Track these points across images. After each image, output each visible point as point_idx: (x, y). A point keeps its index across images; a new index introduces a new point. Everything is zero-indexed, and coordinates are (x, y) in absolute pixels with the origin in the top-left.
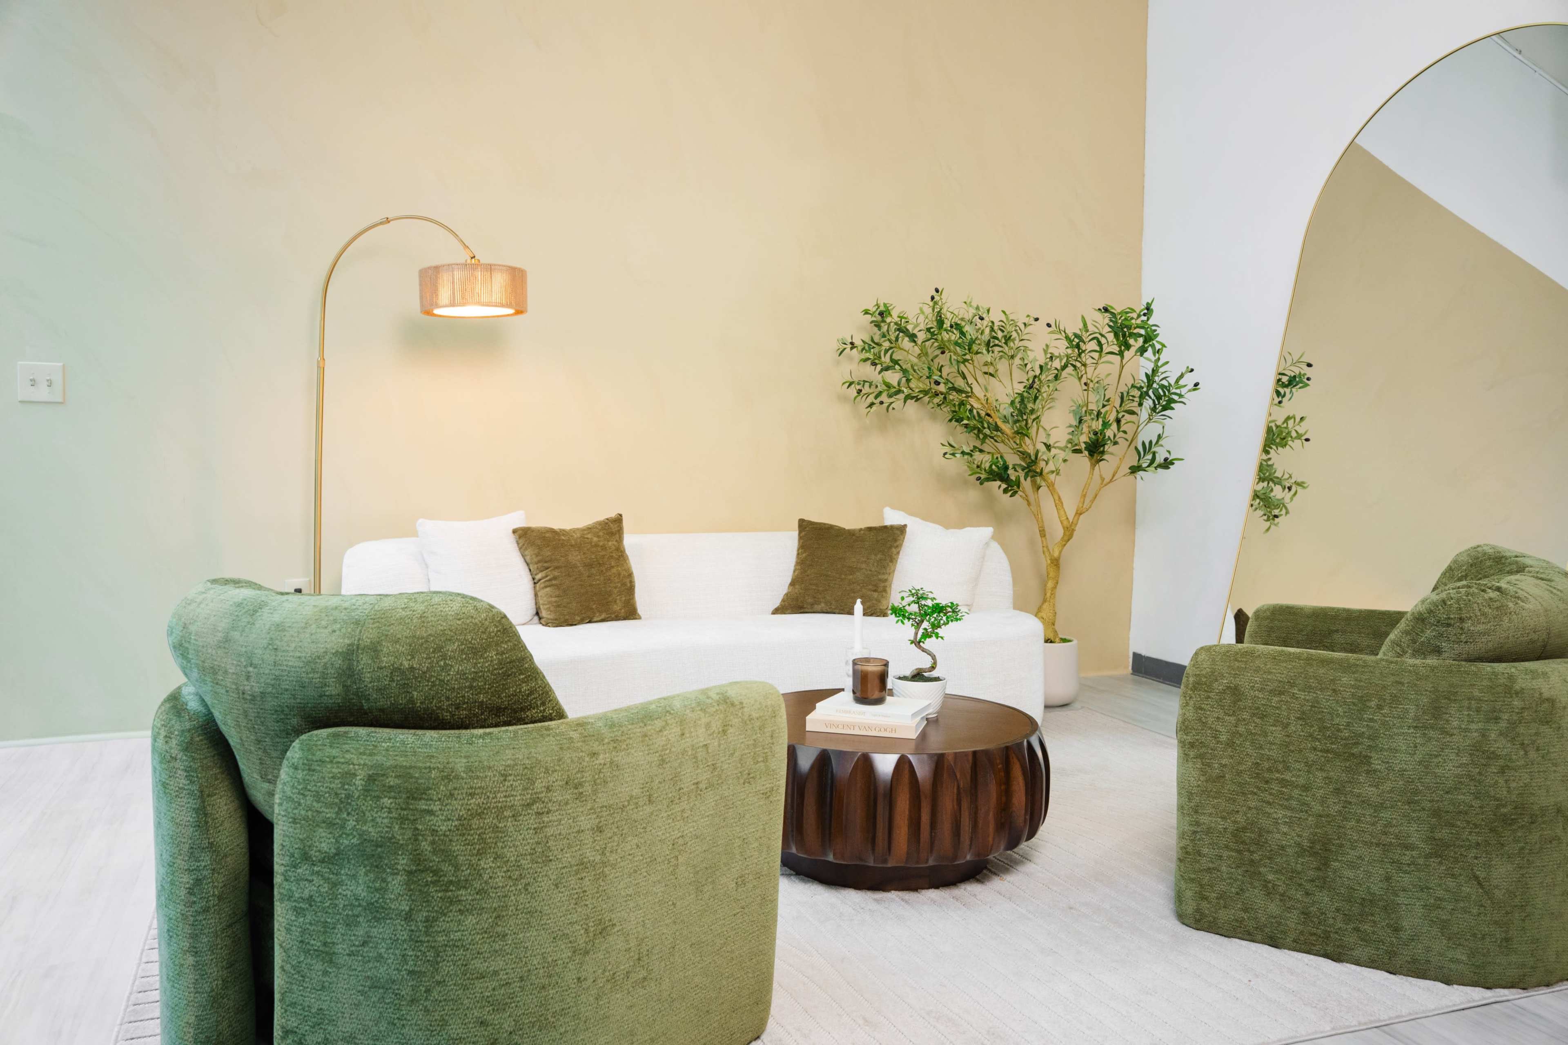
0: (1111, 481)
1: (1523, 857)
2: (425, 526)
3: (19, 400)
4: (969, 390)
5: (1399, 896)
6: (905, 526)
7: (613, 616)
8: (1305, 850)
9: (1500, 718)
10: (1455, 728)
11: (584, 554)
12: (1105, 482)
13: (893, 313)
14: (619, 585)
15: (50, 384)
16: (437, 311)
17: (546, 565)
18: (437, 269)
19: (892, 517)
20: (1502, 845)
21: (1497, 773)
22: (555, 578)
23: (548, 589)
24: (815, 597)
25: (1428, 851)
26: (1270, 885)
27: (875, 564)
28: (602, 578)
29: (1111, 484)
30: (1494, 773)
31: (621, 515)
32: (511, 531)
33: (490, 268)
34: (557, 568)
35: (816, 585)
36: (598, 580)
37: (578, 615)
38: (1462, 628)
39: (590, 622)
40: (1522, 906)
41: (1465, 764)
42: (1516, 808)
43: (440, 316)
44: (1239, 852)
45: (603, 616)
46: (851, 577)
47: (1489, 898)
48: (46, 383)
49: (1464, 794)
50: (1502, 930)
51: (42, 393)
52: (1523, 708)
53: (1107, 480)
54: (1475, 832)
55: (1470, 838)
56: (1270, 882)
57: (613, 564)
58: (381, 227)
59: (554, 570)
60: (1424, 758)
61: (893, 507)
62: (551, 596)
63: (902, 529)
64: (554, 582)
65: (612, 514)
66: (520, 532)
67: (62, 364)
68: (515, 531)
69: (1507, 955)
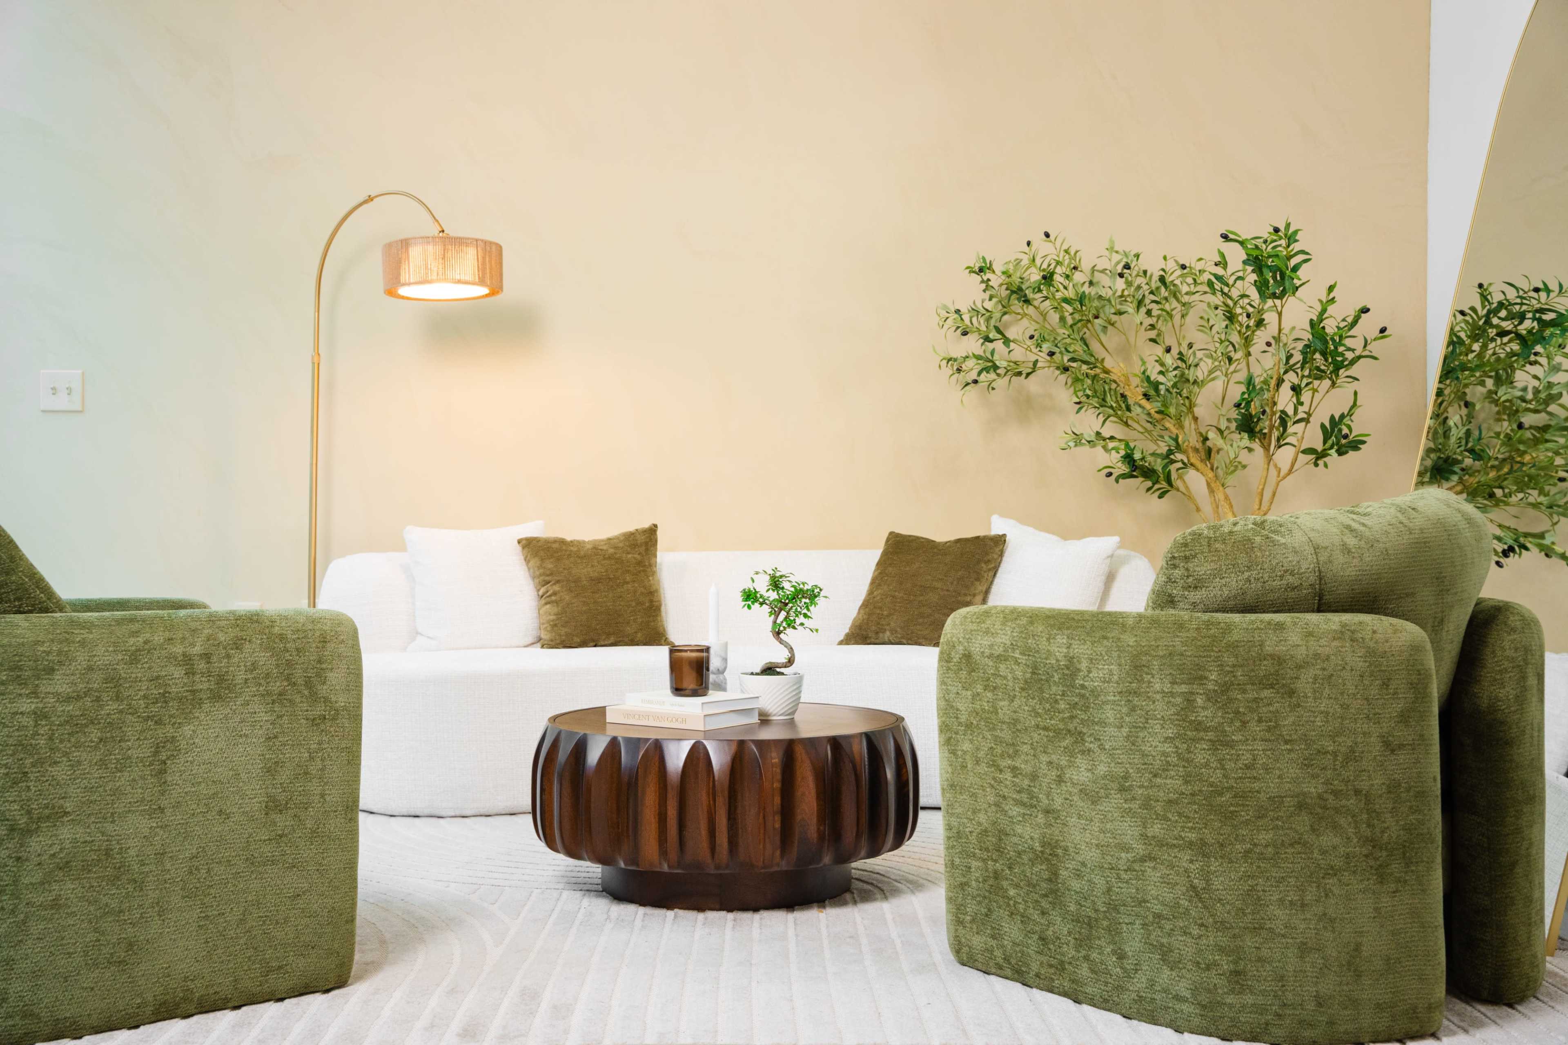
0: (1290, 471)
1: (1251, 863)
2: (414, 534)
3: (42, 408)
4: (1093, 359)
5: (1119, 913)
6: (1004, 535)
7: (626, 640)
8: (1037, 857)
9: (1206, 678)
10: (1158, 692)
11: (592, 566)
12: (1282, 474)
13: (995, 267)
14: (634, 604)
15: (70, 391)
16: (403, 291)
17: (547, 578)
18: (405, 244)
19: (998, 526)
20: (1222, 845)
21: (1208, 750)
22: (555, 594)
23: (548, 606)
24: (878, 624)
25: (1142, 853)
26: (1011, 902)
27: (955, 583)
28: (611, 595)
29: (1291, 476)
30: (1204, 749)
31: (656, 526)
32: (516, 542)
33: (460, 242)
34: (558, 582)
35: (880, 608)
36: (606, 596)
37: (577, 636)
38: (1187, 570)
39: (595, 646)
40: (1255, 928)
41: (1171, 738)
42: (1235, 796)
43: (408, 298)
44: (984, 860)
45: (612, 640)
46: (921, 598)
47: (1211, 916)
48: (67, 392)
49: (1172, 778)
50: (1230, 959)
51: (62, 402)
52: (1234, 666)
53: (1284, 471)
54: (1188, 828)
55: (1183, 834)
56: (1011, 899)
57: (628, 579)
58: (365, 206)
59: (554, 584)
60: (1130, 732)
61: (1002, 515)
62: (550, 614)
63: (999, 541)
64: (553, 598)
65: (646, 525)
66: (524, 542)
67: (80, 372)
68: (519, 542)
69: (1240, 993)
